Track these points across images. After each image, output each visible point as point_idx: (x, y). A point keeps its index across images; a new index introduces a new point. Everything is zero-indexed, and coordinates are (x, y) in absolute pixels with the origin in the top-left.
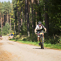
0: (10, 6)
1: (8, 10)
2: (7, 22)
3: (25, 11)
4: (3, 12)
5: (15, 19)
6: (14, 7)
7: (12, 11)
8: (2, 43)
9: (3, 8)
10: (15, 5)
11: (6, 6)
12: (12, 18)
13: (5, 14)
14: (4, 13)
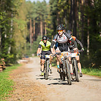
0: (46, 9)
1: (43, 15)
2: (39, 34)
3: (71, 16)
4: (34, 18)
5: (52, 30)
6: (51, 10)
7: (48, 16)
8: (32, 69)
9: (35, 11)
10: (55, 7)
11: (39, 8)
12: (48, 28)
13: (37, 22)
14: (36, 19)
